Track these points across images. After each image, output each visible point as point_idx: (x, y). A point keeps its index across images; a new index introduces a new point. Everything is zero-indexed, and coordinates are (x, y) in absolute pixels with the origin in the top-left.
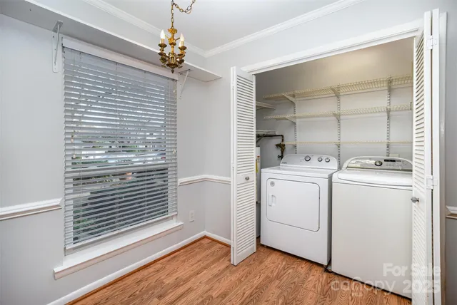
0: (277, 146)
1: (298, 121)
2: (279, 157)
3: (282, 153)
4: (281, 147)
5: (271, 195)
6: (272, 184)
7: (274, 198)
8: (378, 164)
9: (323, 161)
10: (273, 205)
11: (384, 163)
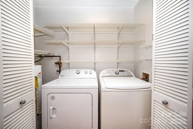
0: (56, 63)
1: (70, 46)
2: (57, 71)
3: (60, 68)
4: (59, 64)
5: (51, 108)
6: (53, 98)
7: (54, 110)
8: (117, 73)
9: (88, 73)
10: (54, 116)
11: (120, 73)
